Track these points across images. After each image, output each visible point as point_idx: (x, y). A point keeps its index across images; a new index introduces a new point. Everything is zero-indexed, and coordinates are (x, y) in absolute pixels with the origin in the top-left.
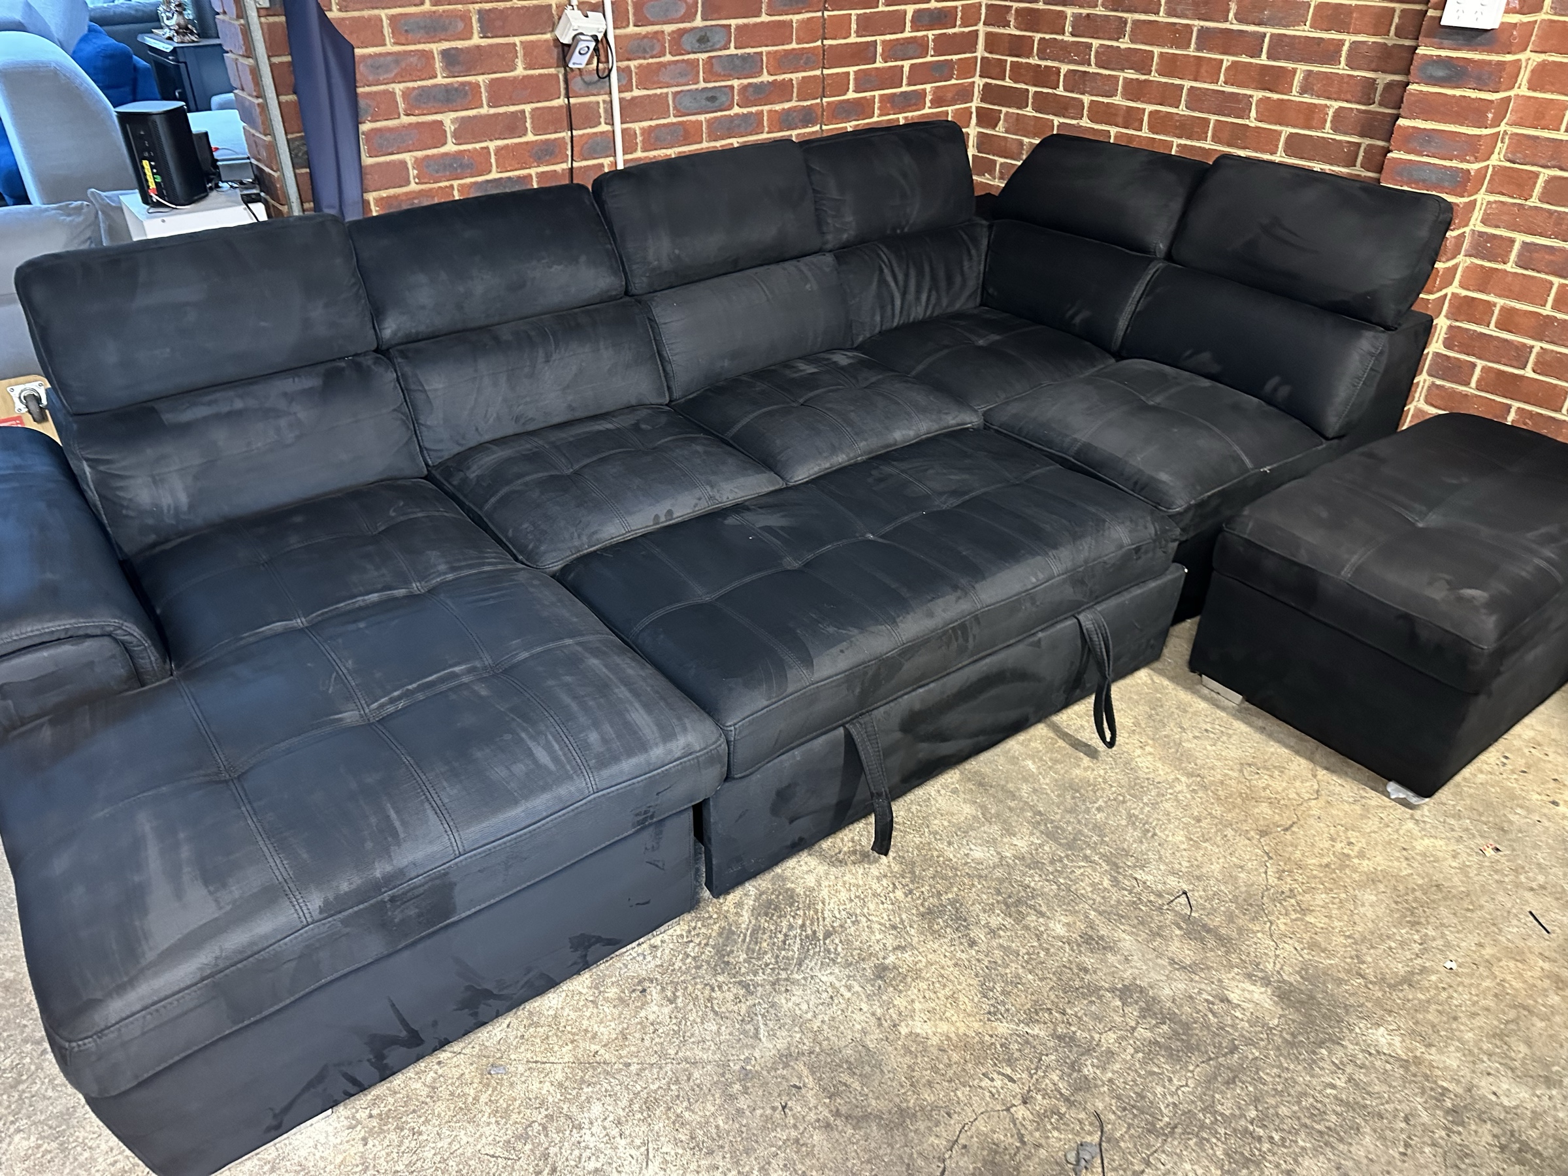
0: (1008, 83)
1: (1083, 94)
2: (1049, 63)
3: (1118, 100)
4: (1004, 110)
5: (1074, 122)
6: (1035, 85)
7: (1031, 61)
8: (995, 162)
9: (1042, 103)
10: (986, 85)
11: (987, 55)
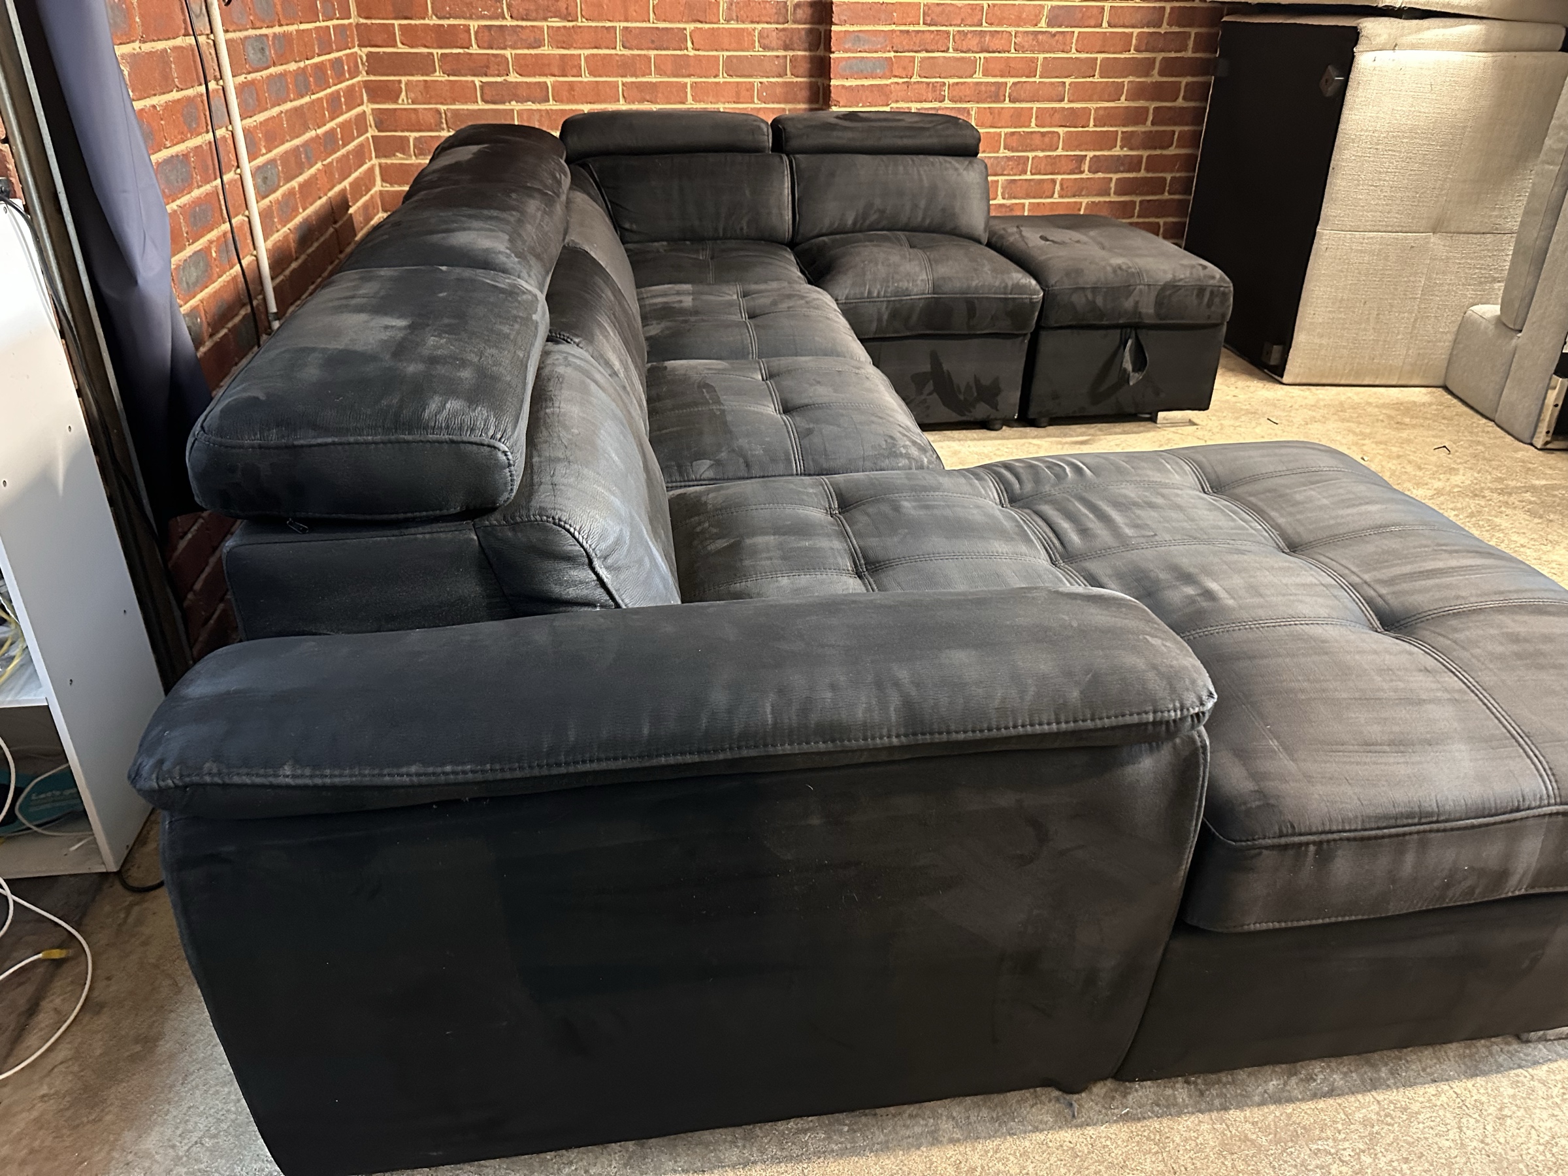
0: (402, 49)
1: (505, 48)
2: (452, 22)
3: (546, 50)
4: (404, 79)
5: (499, 79)
6: (441, 48)
7: (427, 21)
8: (407, 138)
9: (454, 66)
10: (369, 55)
11: (362, 21)
